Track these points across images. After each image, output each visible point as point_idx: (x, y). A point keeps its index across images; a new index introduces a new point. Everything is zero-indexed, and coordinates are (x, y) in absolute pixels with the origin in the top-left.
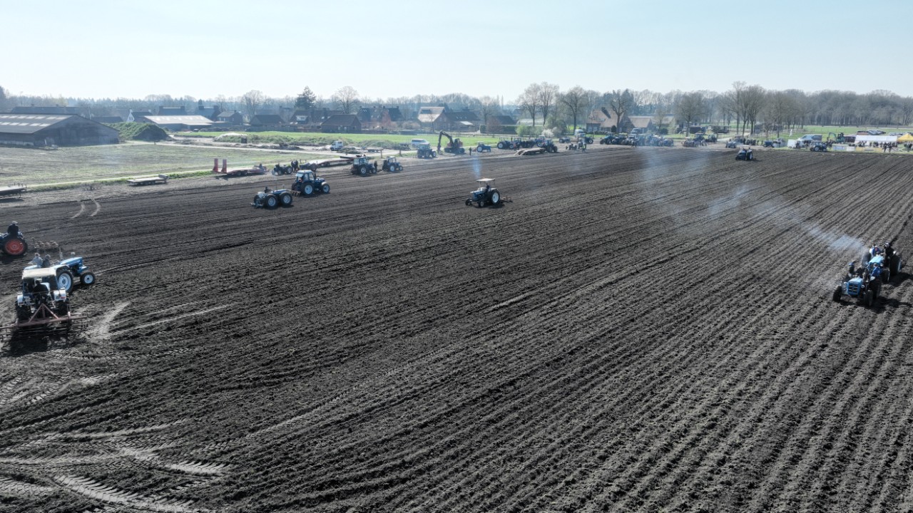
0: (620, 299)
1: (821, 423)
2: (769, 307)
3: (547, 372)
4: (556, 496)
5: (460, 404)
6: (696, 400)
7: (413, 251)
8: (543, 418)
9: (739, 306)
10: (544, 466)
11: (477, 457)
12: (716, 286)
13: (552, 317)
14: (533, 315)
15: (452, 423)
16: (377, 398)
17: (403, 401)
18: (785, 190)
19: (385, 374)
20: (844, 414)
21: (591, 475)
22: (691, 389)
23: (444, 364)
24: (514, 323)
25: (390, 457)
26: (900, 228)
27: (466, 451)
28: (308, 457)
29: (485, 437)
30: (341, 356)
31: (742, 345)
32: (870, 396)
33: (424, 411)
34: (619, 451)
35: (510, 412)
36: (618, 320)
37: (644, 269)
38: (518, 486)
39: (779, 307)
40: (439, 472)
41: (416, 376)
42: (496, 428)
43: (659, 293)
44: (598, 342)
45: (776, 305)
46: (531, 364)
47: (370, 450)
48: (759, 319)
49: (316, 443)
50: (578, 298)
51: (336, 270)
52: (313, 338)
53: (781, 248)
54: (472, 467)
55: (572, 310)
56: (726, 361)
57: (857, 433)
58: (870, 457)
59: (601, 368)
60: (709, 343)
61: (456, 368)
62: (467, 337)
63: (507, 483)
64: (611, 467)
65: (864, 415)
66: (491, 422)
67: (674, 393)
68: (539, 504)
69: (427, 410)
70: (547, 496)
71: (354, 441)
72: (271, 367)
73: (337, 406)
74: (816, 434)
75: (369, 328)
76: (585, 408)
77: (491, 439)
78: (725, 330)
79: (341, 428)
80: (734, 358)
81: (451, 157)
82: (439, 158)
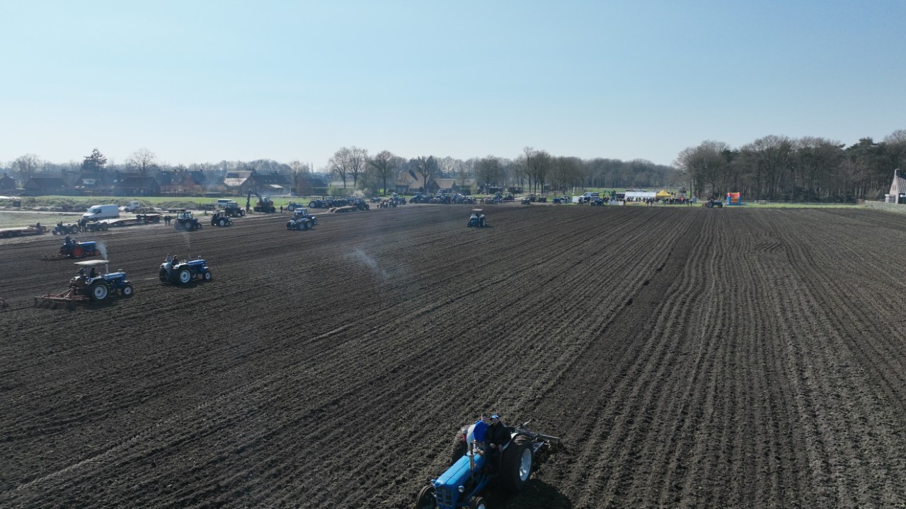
0: (438, 323)
1: (623, 405)
2: (570, 320)
3: (370, 390)
4: (387, 495)
5: (280, 426)
6: (514, 399)
7: (223, 297)
8: (369, 430)
9: (545, 322)
10: (373, 471)
11: (301, 472)
12: (524, 308)
13: (373, 343)
14: (354, 342)
15: (272, 445)
16: (185, 431)
17: (216, 431)
18: (574, 234)
19: (194, 408)
20: (640, 396)
21: (421, 472)
22: (508, 390)
23: (261, 393)
24: (335, 351)
25: (202, 485)
26: (666, 257)
27: (289, 468)
28: (100, 498)
29: (310, 453)
30: (141, 397)
31: (550, 351)
32: (658, 380)
33: (241, 437)
34: (446, 449)
35: (335, 428)
36: (437, 341)
37: (458, 298)
38: (347, 492)
39: (578, 320)
40: (260, 491)
41: (230, 407)
42: (321, 443)
43: (474, 316)
44: (420, 360)
45: (576, 318)
46: (355, 385)
47: (178, 481)
48: (563, 330)
49: (110, 482)
50: (398, 325)
51: (133, 318)
52: (106, 382)
53: (575, 276)
54: (296, 482)
55: (392, 335)
56: (537, 365)
57: (652, 409)
58: (664, 425)
59: (425, 382)
60: (522, 352)
61: (275, 395)
62: (285, 367)
63: (335, 491)
64: (439, 463)
65: (656, 395)
66: (317, 438)
67: (494, 394)
68: (370, 505)
69: (244, 436)
70: (377, 497)
71: (158, 475)
72: (52, 415)
73: (137, 444)
74: (620, 414)
75: (174, 368)
76: (411, 417)
77: (316, 454)
78: (534, 341)
79: (142, 465)
80: (544, 362)
81: (261, 215)
82: (248, 216)
